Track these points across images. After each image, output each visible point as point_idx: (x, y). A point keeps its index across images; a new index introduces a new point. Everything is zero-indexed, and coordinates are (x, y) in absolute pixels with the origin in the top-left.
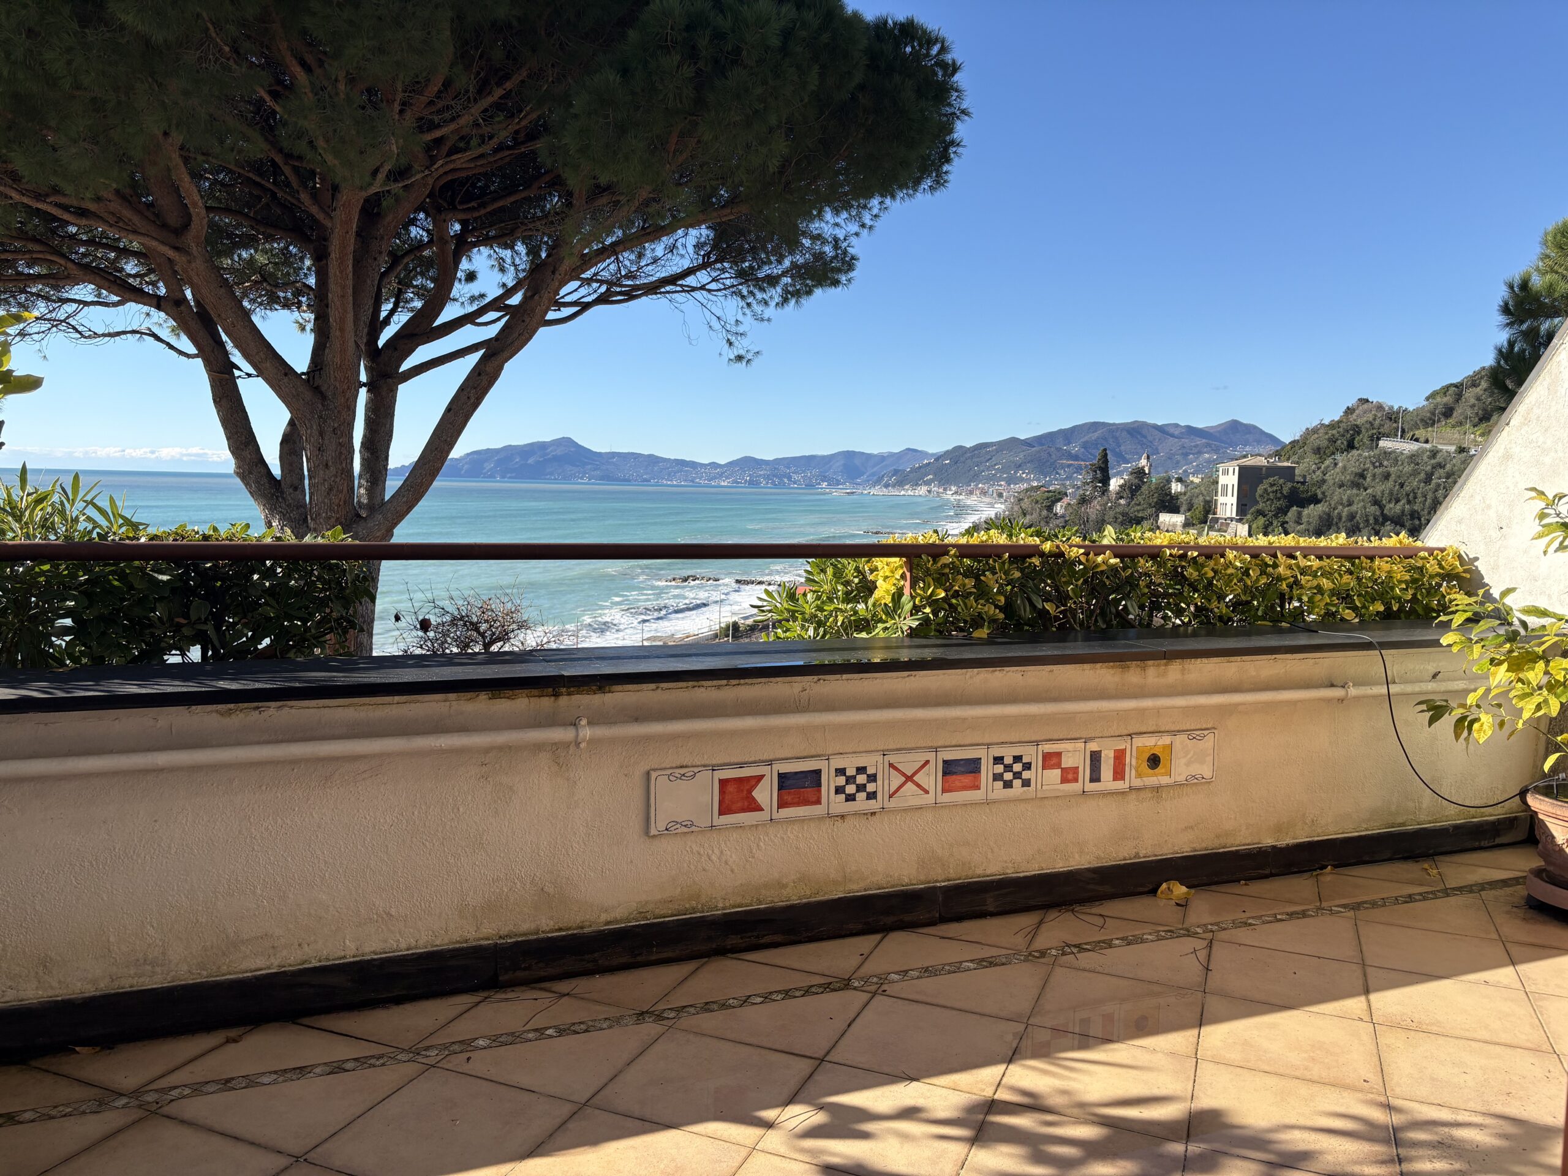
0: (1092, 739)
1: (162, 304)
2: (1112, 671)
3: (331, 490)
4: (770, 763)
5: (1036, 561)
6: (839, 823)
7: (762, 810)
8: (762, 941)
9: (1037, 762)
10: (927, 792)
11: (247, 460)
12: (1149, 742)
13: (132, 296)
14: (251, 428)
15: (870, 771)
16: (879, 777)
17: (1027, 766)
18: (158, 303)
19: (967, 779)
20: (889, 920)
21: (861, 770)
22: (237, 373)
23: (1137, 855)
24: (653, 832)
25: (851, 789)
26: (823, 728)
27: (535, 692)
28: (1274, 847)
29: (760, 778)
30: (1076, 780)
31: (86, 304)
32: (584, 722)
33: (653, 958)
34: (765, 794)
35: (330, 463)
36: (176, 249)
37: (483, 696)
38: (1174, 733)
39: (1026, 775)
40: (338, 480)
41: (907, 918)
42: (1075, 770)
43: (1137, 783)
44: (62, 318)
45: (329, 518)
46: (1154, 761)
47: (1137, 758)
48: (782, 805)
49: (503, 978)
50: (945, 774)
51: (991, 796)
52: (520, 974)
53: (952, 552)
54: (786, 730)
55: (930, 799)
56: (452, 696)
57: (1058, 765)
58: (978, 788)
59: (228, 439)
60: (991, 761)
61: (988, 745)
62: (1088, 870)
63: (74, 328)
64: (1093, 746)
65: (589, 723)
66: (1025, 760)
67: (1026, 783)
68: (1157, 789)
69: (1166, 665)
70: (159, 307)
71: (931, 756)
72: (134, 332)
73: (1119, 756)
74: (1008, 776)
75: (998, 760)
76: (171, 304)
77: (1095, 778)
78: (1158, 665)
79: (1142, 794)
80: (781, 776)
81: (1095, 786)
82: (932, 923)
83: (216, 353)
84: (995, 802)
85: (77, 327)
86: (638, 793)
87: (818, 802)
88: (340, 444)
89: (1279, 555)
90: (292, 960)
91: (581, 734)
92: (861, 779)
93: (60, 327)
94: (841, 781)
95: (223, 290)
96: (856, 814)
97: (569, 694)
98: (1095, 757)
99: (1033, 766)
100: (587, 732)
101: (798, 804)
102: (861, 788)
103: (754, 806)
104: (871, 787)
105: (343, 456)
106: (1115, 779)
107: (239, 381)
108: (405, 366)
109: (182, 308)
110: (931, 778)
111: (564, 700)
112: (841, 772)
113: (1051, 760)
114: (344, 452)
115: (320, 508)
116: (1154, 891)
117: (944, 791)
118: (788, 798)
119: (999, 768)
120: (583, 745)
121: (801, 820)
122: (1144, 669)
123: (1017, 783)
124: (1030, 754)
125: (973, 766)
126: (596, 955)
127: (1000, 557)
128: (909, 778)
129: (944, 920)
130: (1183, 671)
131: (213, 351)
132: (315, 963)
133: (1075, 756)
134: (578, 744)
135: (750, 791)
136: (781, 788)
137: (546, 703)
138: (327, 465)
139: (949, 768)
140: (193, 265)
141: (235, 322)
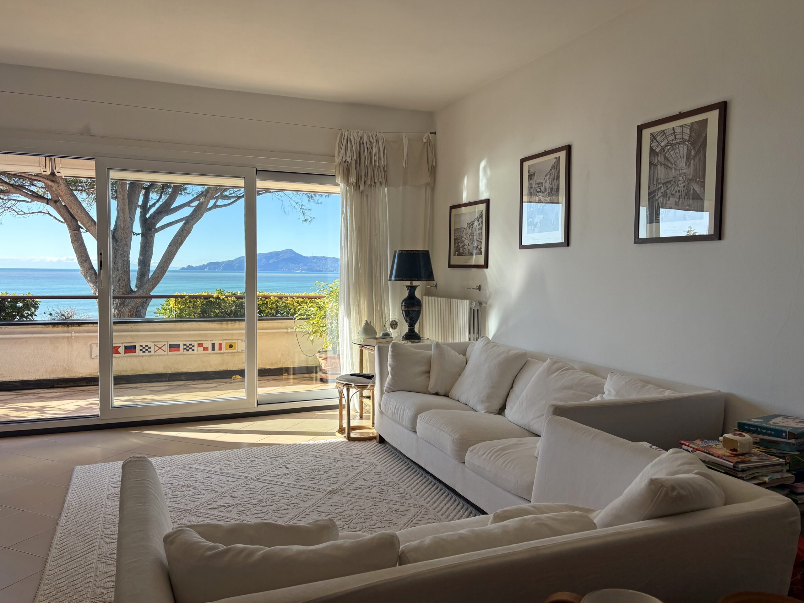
0: (212, 341)
1: (49, 202)
2: (218, 325)
3: (119, 279)
4: (122, 343)
5: (212, 299)
6: (142, 357)
7: (120, 353)
8: (121, 382)
9: (196, 346)
10: (165, 351)
11: (86, 267)
12: (230, 342)
13: (37, 199)
14: (87, 254)
15: (149, 346)
16: (152, 348)
17: (193, 346)
18: (48, 201)
19: (176, 349)
20: (155, 380)
21: (147, 346)
22: (81, 230)
23: (227, 369)
24: (92, 357)
25: (144, 350)
26: (137, 336)
27: (63, 326)
28: (269, 369)
29: (120, 347)
30: (208, 350)
31: (18, 201)
32: (73, 332)
33: (93, 384)
34: (122, 350)
35: (119, 269)
36: (53, 181)
37: (51, 326)
38: (237, 340)
39: (193, 348)
40: (123, 276)
41: (160, 380)
42: (208, 348)
43: (226, 351)
44: (9, 206)
45: (119, 292)
46: (231, 346)
47: (226, 345)
48: (125, 352)
49: (55, 386)
50: (170, 347)
51: (183, 353)
52: (59, 385)
53: (186, 297)
54: (126, 336)
55: (166, 353)
56: (44, 326)
57: (202, 346)
58: (179, 351)
59: (78, 258)
60: (183, 345)
61: (182, 341)
62: (212, 371)
63: (14, 210)
64: (213, 342)
65: (75, 333)
66: (192, 345)
67: (193, 350)
68: (233, 353)
69: (234, 323)
70: (47, 203)
71: (166, 343)
72: (40, 212)
73: (220, 345)
74: (188, 348)
75: (185, 345)
76: (54, 202)
77: (213, 349)
78: (232, 323)
79: (228, 354)
80: (125, 347)
81: (213, 352)
82: (167, 381)
83: (72, 222)
84: (184, 354)
85: (16, 210)
86: (89, 349)
87: (135, 352)
88: (123, 260)
89: (289, 298)
90: (8, 379)
91: (72, 335)
92: (147, 348)
93: (9, 210)
94: (141, 348)
95: (73, 197)
96: (145, 356)
97: (71, 327)
98: (213, 345)
99: (195, 346)
100: (74, 334)
101: (128, 353)
102: (147, 350)
103: (118, 353)
104: (149, 350)
105: (125, 266)
106: (219, 350)
107: (82, 234)
108: (158, 226)
109: (58, 204)
110: (166, 348)
111: (70, 328)
112: (141, 346)
113: (200, 345)
114: (126, 264)
115: (115, 288)
116: (231, 378)
117: (170, 351)
118: (128, 351)
119: (185, 347)
120: (73, 337)
121: (132, 356)
122: (228, 324)
123: (190, 350)
124: (193, 343)
125: (178, 346)
126: (78, 383)
127: (201, 298)
128: (160, 348)
129: (169, 381)
130: (240, 325)
131: (71, 221)
132: (13, 380)
133: (208, 344)
134: (72, 337)
135: (117, 350)
136: (125, 349)
137: (66, 329)
138: (118, 269)
139: (171, 346)
140: (60, 188)
141: (78, 210)
